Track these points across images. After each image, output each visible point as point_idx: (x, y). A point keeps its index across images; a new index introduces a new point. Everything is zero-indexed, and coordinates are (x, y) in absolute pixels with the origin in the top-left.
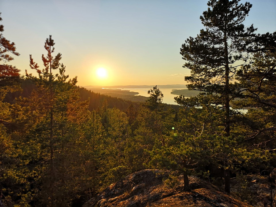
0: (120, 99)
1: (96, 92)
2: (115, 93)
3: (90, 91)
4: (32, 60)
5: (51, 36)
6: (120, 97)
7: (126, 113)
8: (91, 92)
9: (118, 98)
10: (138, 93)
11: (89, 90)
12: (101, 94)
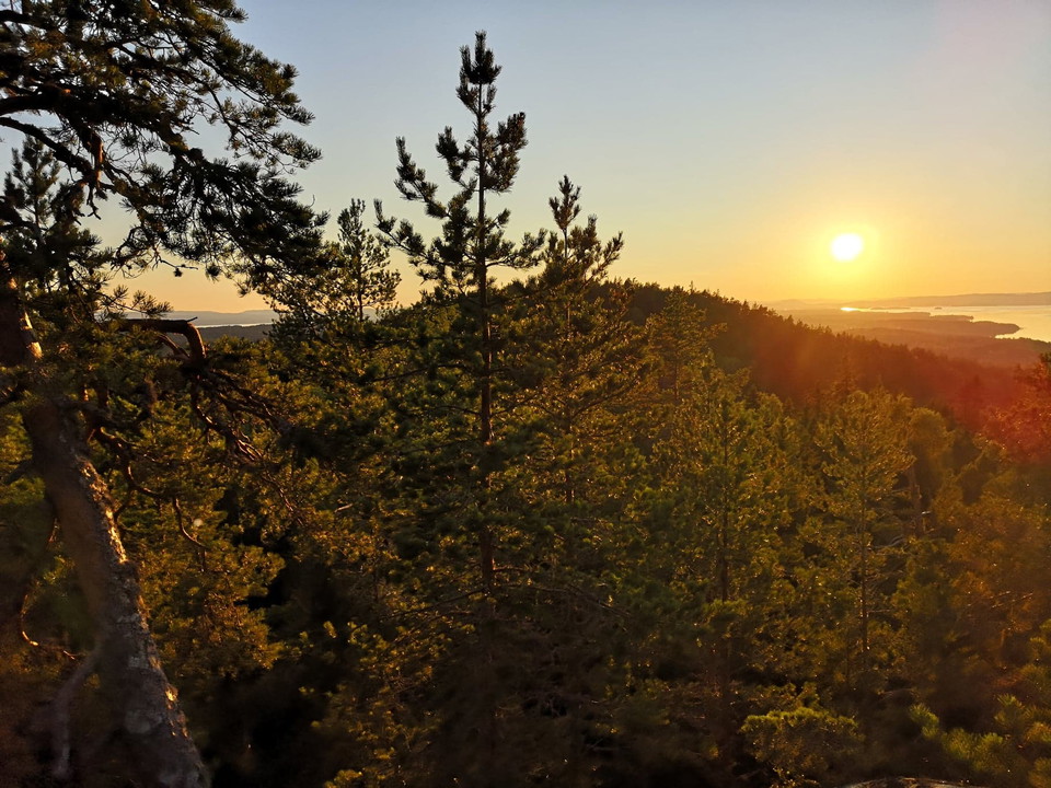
0: (920, 352)
1: (813, 325)
2: (899, 328)
3: (790, 319)
4: (405, 158)
5: (481, 38)
6: (922, 346)
7: (945, 413)
8: (795, 323)
9: (910, 348)
10: (1014, 328)
11: (786, 317)
12: (835, 331)
